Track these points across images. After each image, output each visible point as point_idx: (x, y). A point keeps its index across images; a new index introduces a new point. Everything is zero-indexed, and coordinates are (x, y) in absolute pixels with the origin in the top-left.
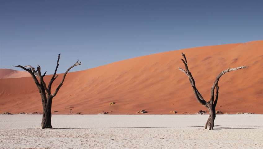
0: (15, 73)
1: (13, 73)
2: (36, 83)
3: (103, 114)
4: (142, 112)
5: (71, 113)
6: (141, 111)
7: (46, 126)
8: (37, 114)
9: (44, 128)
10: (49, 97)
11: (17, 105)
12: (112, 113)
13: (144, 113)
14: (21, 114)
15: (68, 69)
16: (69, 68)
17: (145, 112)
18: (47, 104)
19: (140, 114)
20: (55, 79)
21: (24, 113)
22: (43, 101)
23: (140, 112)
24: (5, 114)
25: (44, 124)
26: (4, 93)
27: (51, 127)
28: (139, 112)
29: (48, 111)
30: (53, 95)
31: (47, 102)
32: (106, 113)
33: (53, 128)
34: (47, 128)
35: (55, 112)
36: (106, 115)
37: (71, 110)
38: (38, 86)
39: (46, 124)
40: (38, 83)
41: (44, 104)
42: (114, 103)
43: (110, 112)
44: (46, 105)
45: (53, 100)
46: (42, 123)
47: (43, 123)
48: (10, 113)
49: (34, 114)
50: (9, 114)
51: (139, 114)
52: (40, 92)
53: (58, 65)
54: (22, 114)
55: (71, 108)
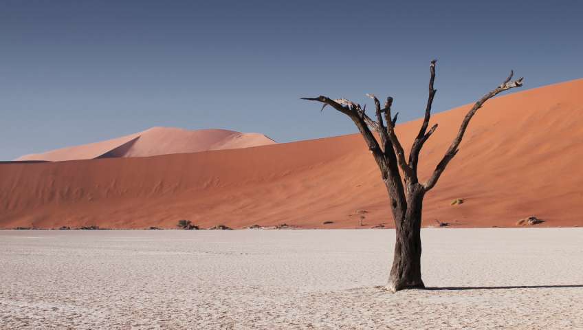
0: (235, 138)
1: (233, 137)
2: (371, 149)
3: (437, 227)
4: (530, 222)
5: (363, 226)
6: (527, 218)
7: (406, 281)
8: (285, 228)
9: (400, 287)
10: (413, 191)
11: (241, 208)
12: (458, 224)
13: (535, 223)
14: (251, 228)
15: (478, 103)
16: (480, 99)
17: (537, 222)
18: (408, 212)
19: (525, 226)
20: (429, 135)
21: (257, 226)
22: (395, 205)
23: (523, 221)
24: (215, 228)
25: (400, 276)
26: (211, 182)
27: (421, 286)
28: (521, 223)
29: (411, 234)
30: (425, 184)
31: (409, 206)
32: (443, 225)
33: (426, 286)
34: (410, 287)
35: (325, 223)
36: (444, 229)
37: (363, 218)
38: (380, 159)
39: (408, 274)
40: (376, 151)
41: (400, 214)
42: (461, 202)
43: (454, 222)
44: (404, 217)
45: (424, 202)
46: (393, 272)
47: (398, 272)
48: (226, 226)
49: (280, 228)
50: (224, 228)
51: (523, 227)
52: (385, 177)
53: (432, 94)
54: (253, 229)
55: (363, 215)
